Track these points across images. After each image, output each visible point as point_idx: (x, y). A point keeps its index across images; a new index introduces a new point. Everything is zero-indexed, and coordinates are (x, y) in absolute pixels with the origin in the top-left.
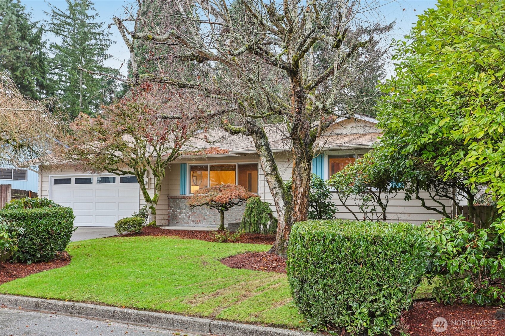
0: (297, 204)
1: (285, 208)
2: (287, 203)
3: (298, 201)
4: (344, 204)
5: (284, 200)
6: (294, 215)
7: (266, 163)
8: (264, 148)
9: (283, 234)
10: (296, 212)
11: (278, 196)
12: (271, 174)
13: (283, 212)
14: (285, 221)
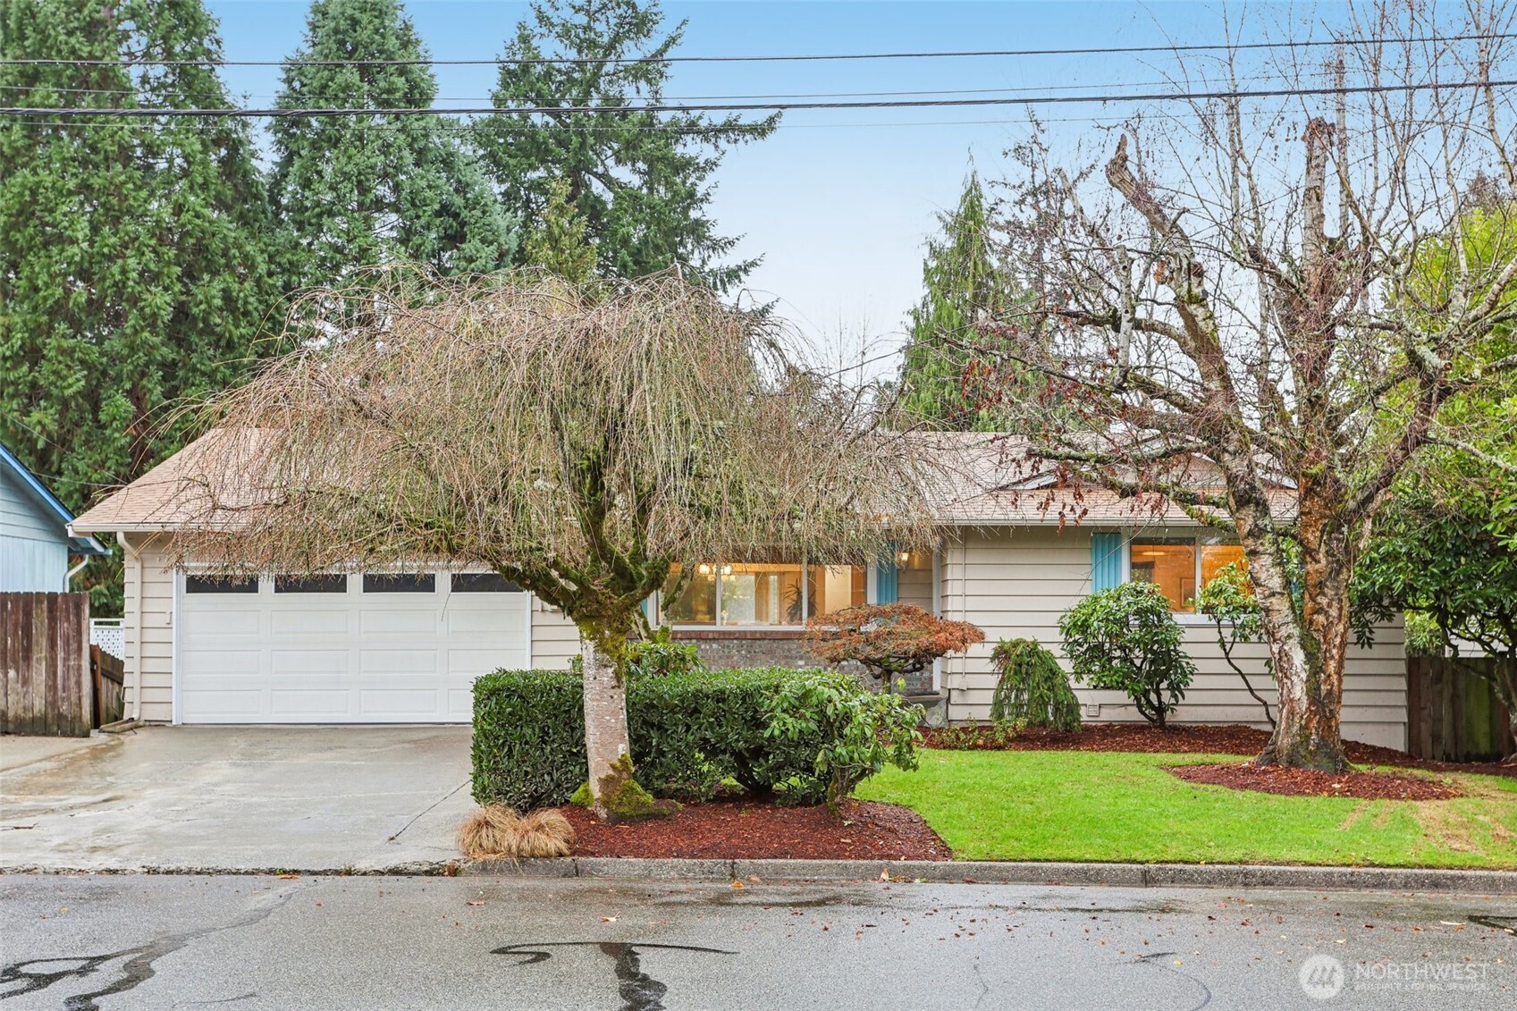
0: (1332, 657)
1: (1307, 667)
2: (1310, 657)
3: (1334, 651)
4: (1227, 654)
5: (1303, 647)
6: (1325, 681)
7: (1272, 570)
8: (1269, 536)
9: (1303, 722)
10: (1329, 676)
11: (1291, 642)
12: (1282, 594)
13: (1304, 676)
14: (1307, 694)
